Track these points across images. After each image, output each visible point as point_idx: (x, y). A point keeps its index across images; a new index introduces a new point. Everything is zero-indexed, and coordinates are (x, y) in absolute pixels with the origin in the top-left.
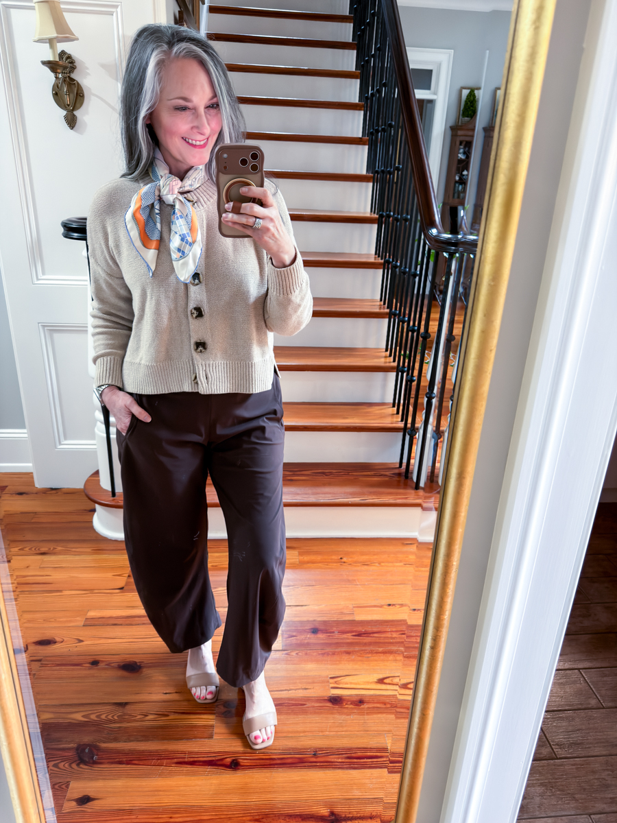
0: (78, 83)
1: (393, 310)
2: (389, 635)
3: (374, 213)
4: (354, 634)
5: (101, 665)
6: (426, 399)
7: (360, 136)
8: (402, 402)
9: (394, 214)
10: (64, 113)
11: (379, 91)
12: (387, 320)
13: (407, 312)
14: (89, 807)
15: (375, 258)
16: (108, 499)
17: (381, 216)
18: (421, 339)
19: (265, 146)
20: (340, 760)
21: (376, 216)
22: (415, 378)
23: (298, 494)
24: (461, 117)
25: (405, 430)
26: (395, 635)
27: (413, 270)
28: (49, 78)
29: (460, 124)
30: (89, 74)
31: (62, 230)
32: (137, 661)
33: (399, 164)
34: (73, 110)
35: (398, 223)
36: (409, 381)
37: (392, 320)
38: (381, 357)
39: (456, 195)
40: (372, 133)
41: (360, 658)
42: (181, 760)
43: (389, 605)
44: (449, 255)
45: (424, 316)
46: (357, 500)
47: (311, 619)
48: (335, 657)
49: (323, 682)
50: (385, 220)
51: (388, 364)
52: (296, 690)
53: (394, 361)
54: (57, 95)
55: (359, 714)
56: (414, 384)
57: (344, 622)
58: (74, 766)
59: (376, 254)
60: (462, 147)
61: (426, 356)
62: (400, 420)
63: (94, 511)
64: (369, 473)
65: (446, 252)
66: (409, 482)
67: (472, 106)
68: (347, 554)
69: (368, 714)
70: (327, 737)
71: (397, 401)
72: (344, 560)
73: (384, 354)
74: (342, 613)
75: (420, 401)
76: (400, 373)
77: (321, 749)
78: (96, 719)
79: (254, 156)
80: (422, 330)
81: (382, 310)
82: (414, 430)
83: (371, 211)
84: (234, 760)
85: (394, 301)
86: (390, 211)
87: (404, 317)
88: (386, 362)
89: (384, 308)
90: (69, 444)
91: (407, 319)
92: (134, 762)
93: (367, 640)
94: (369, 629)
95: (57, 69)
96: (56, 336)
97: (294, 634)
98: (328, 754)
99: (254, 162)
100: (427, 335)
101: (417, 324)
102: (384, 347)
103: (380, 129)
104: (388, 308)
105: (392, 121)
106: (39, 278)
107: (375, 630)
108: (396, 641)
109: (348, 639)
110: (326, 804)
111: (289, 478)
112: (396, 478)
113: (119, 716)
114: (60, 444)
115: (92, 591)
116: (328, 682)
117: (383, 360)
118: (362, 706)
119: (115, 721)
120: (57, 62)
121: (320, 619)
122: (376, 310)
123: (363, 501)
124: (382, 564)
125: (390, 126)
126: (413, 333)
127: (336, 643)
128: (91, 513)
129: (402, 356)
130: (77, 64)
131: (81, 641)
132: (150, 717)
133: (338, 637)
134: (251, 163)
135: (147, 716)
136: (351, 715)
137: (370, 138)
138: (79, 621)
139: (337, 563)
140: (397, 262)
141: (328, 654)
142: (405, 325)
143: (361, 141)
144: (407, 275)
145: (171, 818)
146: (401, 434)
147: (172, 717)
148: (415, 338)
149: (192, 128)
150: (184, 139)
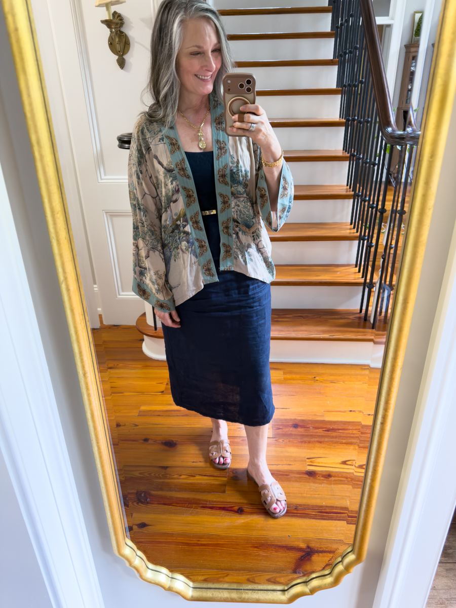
0: (126, 35)
1: (357, 192)
2: (350, 432)
3: (342, 118)
4: (324, 430)
5: (150, 441)
6: (382, 260)
7: (332, 58)
8: (363, 263)
9: (358, 118)
10: (117, 57)
11: (347, 21)
12: (352, 200)
13: (368, 193)
14: (145, 530)
15: (343, 152)
16: (152, 332)
17: (348, 120)
18: (378, 214)
19: (257, 73)
20: (314, 513)
21: (344, 120)
22: (373, 244)
23: (283, 331)
24: (414, 36)
25: (364, 284)
26: (354, 432)
27: (373, 160)
28: (106, 32)
29: (413, 43)
30: (133, 27)
31: (117, 143)
32: (174, 440)
33: (362, 78)
34: (123, 55)
35: (361, 125)
36: (369, 246)
37: (356, 200)
38: (347, 229)
39: (408, 101)
40: (341, 56)
41: (329, 446)
42: (204, 505)
43: (351, 411)
44: (402, 147)
45: (381, 198)
46: (326, 336)
47: (293, 418)
48: (311, 445)
49: (302, 461)
50: (351, 123)
51: (352, 235)
52: (282, 465)
53: (357, 232)
54: (111, 45)
55: (327, 484)
56: (373, 249)
57: (317, 421)
58: (135, 504)
59: (343, 150)
60: (414, 61)
61: (382, 227)
62: (361, 277)
63: (143, 340)
64: (336, 317)
65: (399, 145)
66: (367, 323)
68: (319, 374)
69: (334, 484)
70: (305, 497)
71: (359, 263)
72: (317, 378)
73: (349, 227)
74: (315, 415)
75: (377, 263)
76: (362, 241)
77: (300, 505)
78: (148, 476)
79: (249, 82)
80: (380, 207)
81: (348, 193)
82: (371, 285)
83: (340, 117)
84: (239, 508)
85: (358, 185)
86: (355, 116)
87: (366, 197)
88: (350, 233)
89: (350, 192)
90: (126, 295)
91: (367, 199)
92: (174, 504)
93: (334, 434)
94: (335, 427)
95: (111, 26)
96: (115, 219)
97: (281, 427)
98: (305, 509)
99: (249, 86)
100: (383, 210)
101: (375, 203)
102: (350, 221)
103: (348, 51)
104: (353, 191)
105: (357, 44)
106: (102, 178)
107: (339, 427)
108: (354, 436)
109: (320, 433)
110: (304, 541)
111: (276, 318)
112: (357, 321)
113: (162, 475)
114: (119, 295)
115: (142, 393)
116: (305, 461)
117: (348, 231)
118: (330, 479)
119: (160, 478)
120: (112, 18)
121: (299, 418)
122: (344, 193)
123: (331, 337)
124: (346, 382)
125: (356, 48)
126: (372, 208)
127: (311, 435)
128: (141, 342)
129: (364, 227)
130: (125, 21)
131: (137, 426)
132: (183, 477)
133: (312, 431)
134: (246, 86)
135: (181, 476)
136: (321, 484)
137: (340, 59)
138: (135, 413)
139: (311, 380)
140: (360, 155)
141: (305, 442)
142: (367, 203)
143: (332, 62)
144: (368, 165)
145: (198, 541)
146: (361, 288)
147: (198, 477)
148: (374, 212)
149: (202, 67)
150: (196, 75)
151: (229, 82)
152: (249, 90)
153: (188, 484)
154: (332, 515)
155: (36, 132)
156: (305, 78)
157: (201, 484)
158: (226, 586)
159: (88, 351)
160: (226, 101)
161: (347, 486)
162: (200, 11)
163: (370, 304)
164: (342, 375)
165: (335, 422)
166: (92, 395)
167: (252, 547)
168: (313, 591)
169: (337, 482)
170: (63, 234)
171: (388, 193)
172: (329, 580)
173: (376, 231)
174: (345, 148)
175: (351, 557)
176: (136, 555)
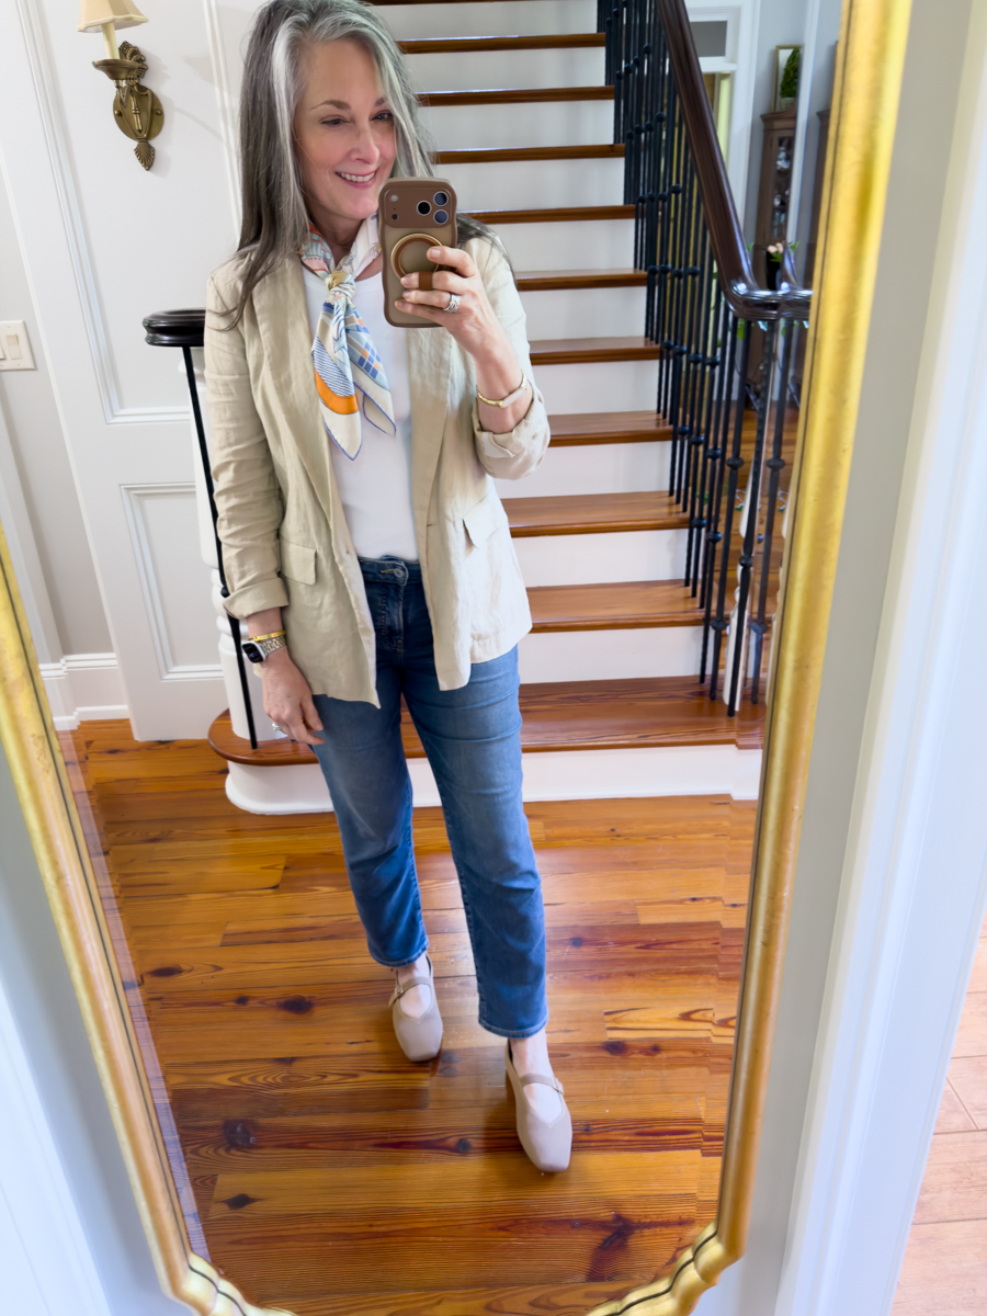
0: (153, 94)
1: (680, 425)
2: (695, 945)
3: (641, 268)
4: (639, 945)
5: (252, 1003)
6: (740, 568)
7: (611, 142)
8: (700, 576)
9: (673, 266)
10: (134, 144)
11: (639, 63)
12: (669, 443)
13: (703, 426)
14: (245, 1212)
16: (247, 753)
17: (652, 272)
18: (727, 469)
20: (627, 1138)
21: (643, 273)
22: (720, 535)
23: (539, 732)
24: (779, 97)
25: (706, 621)
26: (705, 945)
27: (709, 354)
28: (107, 89)
29: (777, 110)
30: (169, 77)
31: (144, 333)
32: (305, 996)
33: (678, 181)
34: (148, 138)
35: (682, 280)
36: (710, 541)
37: (679, 442)
38: (663, 505)
40: (630, 136)
41: (651, 983)
42: (381, 1141)
43: (694, 899)
44: (769, 324)
45: (731, 436)
47: (571, 924)
48: (612, 982)
49: (594, 1020)
50: (659, 278)
51: (674, 516)
53: (685, 510)
54: (121, 116)
55: (654, 1067)
56: (719, 546)
57: (623, 928)
58: (222, 1152)
59: (646, 335)
60: (783, 148)
62: (698, 605)
63: (226, 771)
64: (651, 695)
65: (763, 320)
66: (717, 706)
67: (797, 78)
68: (622, 823)
69: (668, 1067)
70: (604, 1103)
71: (692, 577)
72: (618, 831)
73: (667, 501)
74: (618, 914)
75: (730, 576)
76: (695, 530)
77: (596, 1122)
78: (249, 1083)
79: (441, 199)
80: (729, 455)
81: (661, 428)
82: (723, 621)
83: (636, 265)
84: (461, 1140)
85: (681, 410)
86: (667, 262)
87: (698, 435)
88: (670, 513)
89: (664, 425)
90: (183, 672)
91: (702, 438)
92: (311, 1145)
93: (660, 953)
94: (662, 937)
95: (118, 73)
96: (150, 503)
98: (607, 1130)
99: (440, 208)
100: (737, 462)
101: (719, 446)
102: (667, 488)
103: (643, 126)
104: (670, 423)
105: (662, 110)
107: (672, 938)
108: (705, 954)
109: (630, 953)
110: (610, 1203)
112: (696, 700)
113: (283, 1079)
116: (602, 1020)
117: (666, 510)
118: (659, 1056)
119: (278, 1086)
120: (117, 57)
121: (584, 923)
122: (651, 428)
123: (642, 740)
124: (681, 837)
125: (660, 119)
126: (714, 459)
127: (613, 960)
128: (222, 776)
129: (697, 500)
130: (148, 62)
131: (219, 969)
132: (330, 1079)
133: (614, 951)
134: (435, 209)
135: (325, 1077)
136: (640, 1070)
137: (628, 143)
138: (214, 939)
139: (605, 837)
140: (682, 344)
141: (600, 977)
142: (701, 449)
143: (613, 151)
144: (699, 366)
145: (371, 1226)
146: (700, 629)
147: (363, 1077)
148: (718, 467)
150: (338, 174)
151: (394, 197)
152: (440, 218)
153: (342, 1094)
154: (667, 1137)
160: (387, 245)
161: (696, 1069)
164: (671, 820)
165: (662, 927)
167: (492, 1229)
169: (672, 1064)
171: (745, 425)
172: (668, 1304)
173: (724, 507)
174: (649, 332)
175: (714, 1250)
176: (218, 1291)
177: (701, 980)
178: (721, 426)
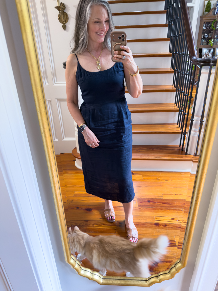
0: (66, 13)
1: (178, 88)
2: (176, 204)
3: (170, 52)
4: (163, 203)
5: (80, 209)
6: (191, 121)
7: (165, 23)
8: (181, 123)
9: (178, 52)
10: (62, 24)
11: (173, 5)
12: (175, 92)
13: (183, 89)
15: (171, 69)
17: (173, 53)
18: (189, 99)
19: (127, 31)
21: (171, 54)
22: (186, 114)
23: (142, 156)
24: (204, 12)
25: (182, 133)
26: (178, 204)
27: (186, 73)
28: (57, 12)
29: (204, 15)
30: (70, 10)
32: (91, 208)
33: (181, 33)
34: (65, 23)
35: (180, 56)
36: (184, 115)
37: (177, 92)
38: (173, 106)
39: (202, 44)
40: (170, 22)
41: (165, 211)
43: (176, 194)
44: (200, 66)
45: (190, 91)
46: (163, 158)
47: (148, 198)
48: (156, 210)
49: (152, 218)
50: (175, 55)
51: (175, 109)
52: (143, 220)
53: (178, 108)
54: (60, 18)
55: (165, 229)
56: (186, 116)
57: (159, 199)
59: (171, 68)
60: (205, 24)
61: (191, 105)
62: (180, 129)
63: (75, 160)
64: (168, 149)
65: (199, 65)
66: (183, 152)
67: (209, 7)
68: (160, 177)
69: (168, 229)
70: (154, 236)
71: (179, 123)
72: (159, 179)
73: (174, 105)
74: (158, 196)
75: (188, 123)
76: (180, 112)
78: (79, 225)
79: (123, 36)
80: (189, 96)
81: (173, 89)
82: (185, 133)
83: (169, 52)
85: (178, 85)
87: (182, 91)
88: (175, 108)
89: (174, 88)
90: (67, 139)
91: (183, 91)
93: (168, 205)
94: (168, 202)
95: (60, 9)
96: (61, 103)
97: (142, 202)
99: (123, 38)
100: (191, 97)
101: (187, 94)
102: (174, 102)
103: (173, 20)
104: (176, 88)
105: (178, 16)
106: (56, 83)
107: (170, 202)
108: (178, 206)
109: (161, 205)
111: (139, 150)
112: (178, 151)
114: (64, 139)
115: (76, 185)
116: (154, 218)
117: (174, 107)
118: (166, 227)
119: (85, 226)
120: (60, 6)
121: (151, 198)
122: (171, 89)
123: (166, 159)
124: (173, 181)
125: (177, 18)
126: (186, 96)
127: (157, 206)
129: (181, 105)
130: (66, 7)
131: (73, 201)
132: (96, 225)
133: (157, 204)
134: (122, 38)
135: (94, 225)
136: (162, 229)
137: (169, 24)
138: (72, 195)
139: (156, 179)
140: (179, 70)
141: (154, 209)
142: (183, 94)
143: (165, 25)
144: (183, 75)
146: (180, 135)
147: (102, 226)
148: (186, 98)
149: (100, 29)
150: (96, 33)
151: (114, 36)
152: (123, 40)
153: (98, 229)
155: (31, 60)
156: (152, 33)
157: (104, 229)
158: (118, 278)
159: (54, 166)
160: (112, 45)
161: (174, 230)
162: (100, 2)
163: (184, 143)
164: (171, 177)
165: (168, 200)
166: (56, 187)
168: (160, 281)
169: (169, 229)
170: (43, 110)
171: (193, 89)
172: (168, 275)
173: (187, 107)
174: (172, 67)
175: (179, 265)
176: (76, 263)
177: (176, 212)
178: (188, 89)
